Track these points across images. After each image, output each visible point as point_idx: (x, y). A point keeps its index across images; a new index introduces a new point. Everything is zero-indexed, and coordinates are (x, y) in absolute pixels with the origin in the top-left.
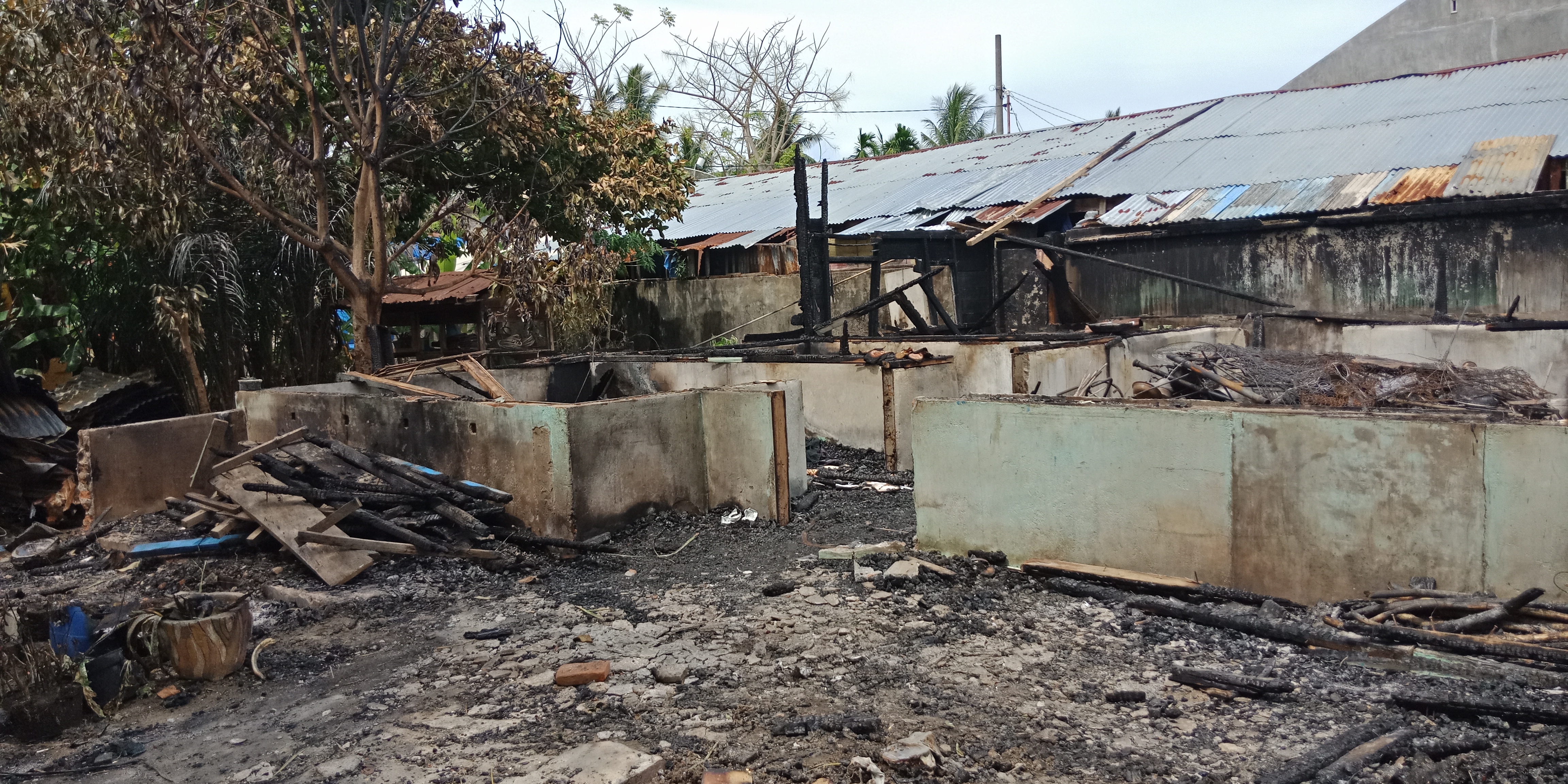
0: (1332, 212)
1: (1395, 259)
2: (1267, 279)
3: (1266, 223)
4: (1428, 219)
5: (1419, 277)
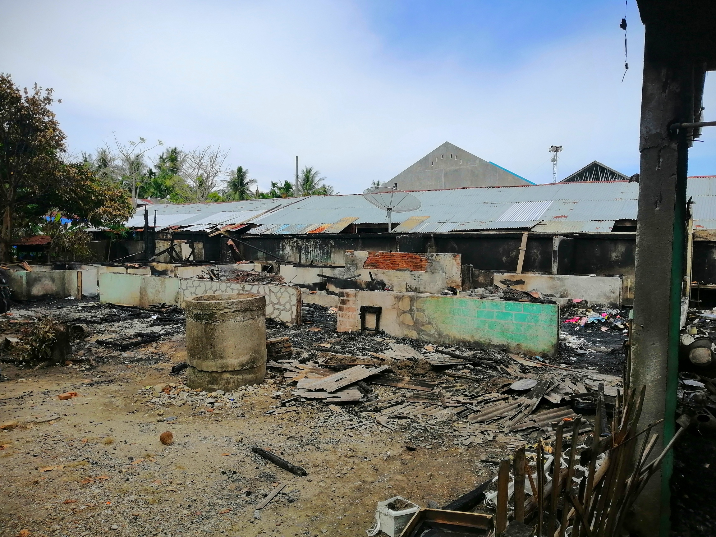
0: (299, 235)
1: (311, 248)
2: (285, 252)
3: (285, 236)
4: (319, 238)
5: (316, 253)
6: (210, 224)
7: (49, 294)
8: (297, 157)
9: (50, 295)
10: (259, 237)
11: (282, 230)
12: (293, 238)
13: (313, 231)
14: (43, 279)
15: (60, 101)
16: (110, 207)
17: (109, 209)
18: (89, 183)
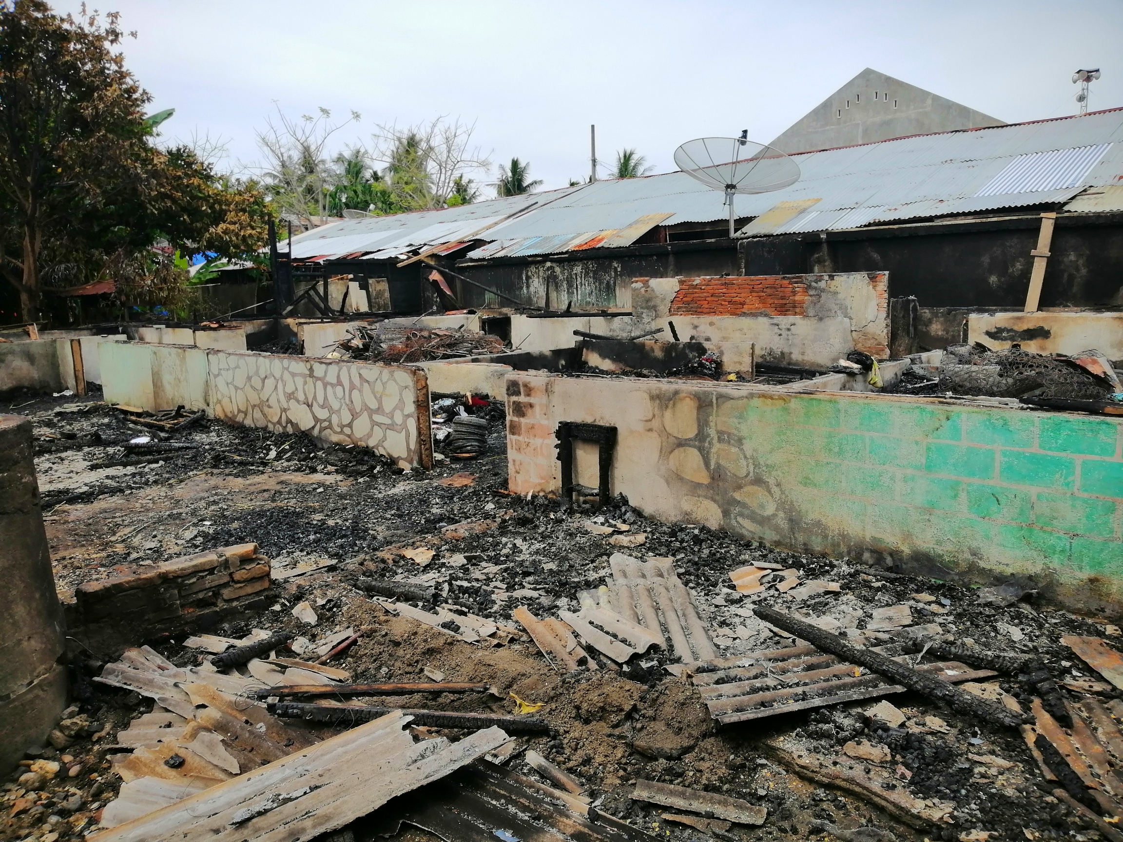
0: (555, 254)
1: (579, 279)
2: (532, 289)
3: (530, 259)
4: (591, 259)
5: (588, 289)
6: (411, 245)
7: (24, 387)
8: (593, 126)
9: (27, 388)
10: (485, 263)
11: (528, 248)
12: (544, 261)
13: (581, 246)
14: (10, 358)
15: (134, 34)
16: (235, 223)
17: (232, 227)
18: (196, 181)
